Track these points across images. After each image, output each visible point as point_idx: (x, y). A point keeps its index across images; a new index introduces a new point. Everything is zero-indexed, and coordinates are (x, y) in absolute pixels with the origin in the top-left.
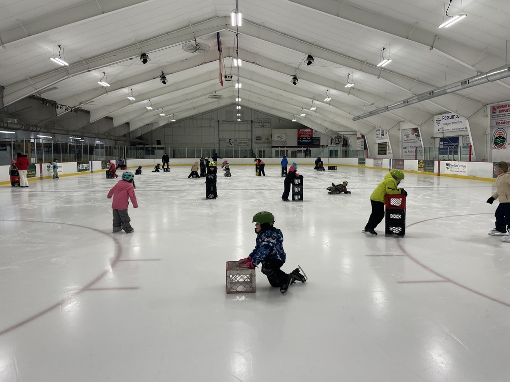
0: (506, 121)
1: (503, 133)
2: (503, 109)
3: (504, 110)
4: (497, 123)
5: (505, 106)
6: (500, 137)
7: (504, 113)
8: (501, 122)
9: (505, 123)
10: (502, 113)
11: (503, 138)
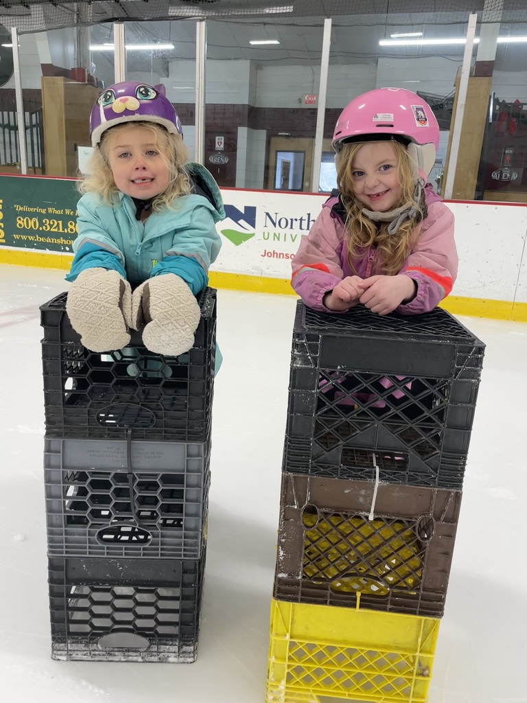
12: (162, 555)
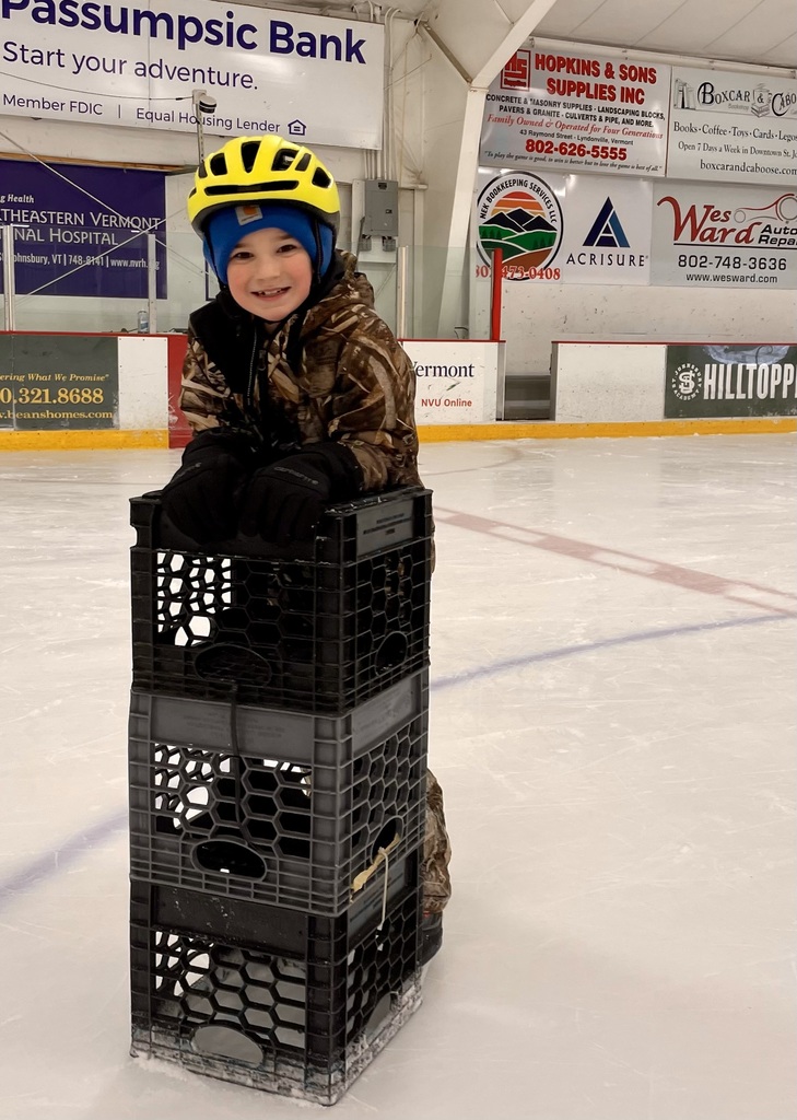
0: (589, 146)
1: (539, 199)
2: (576, 78)
3: (581, 88)
4: (531, 146)
5: (588, 67)
6: (520, 216)
7: (583, 99)
8: (557, 142)
9: (581, 150)
10: (565, 99)
11: (540, 223)
12: (281, 900)
